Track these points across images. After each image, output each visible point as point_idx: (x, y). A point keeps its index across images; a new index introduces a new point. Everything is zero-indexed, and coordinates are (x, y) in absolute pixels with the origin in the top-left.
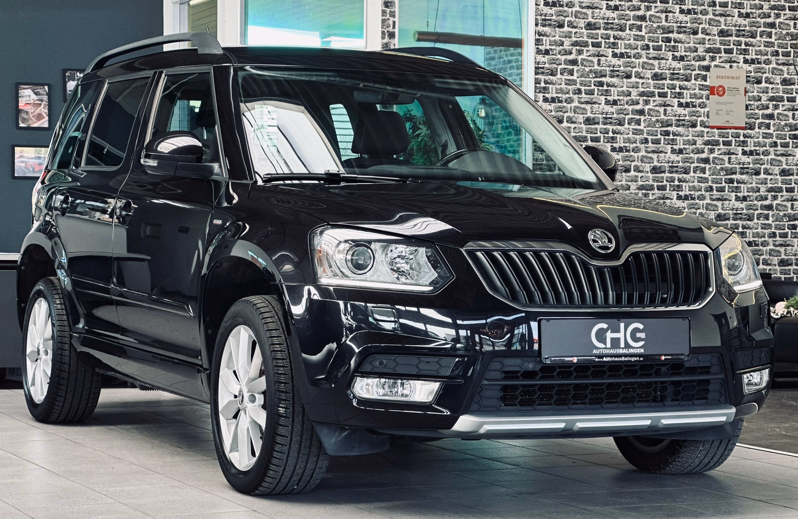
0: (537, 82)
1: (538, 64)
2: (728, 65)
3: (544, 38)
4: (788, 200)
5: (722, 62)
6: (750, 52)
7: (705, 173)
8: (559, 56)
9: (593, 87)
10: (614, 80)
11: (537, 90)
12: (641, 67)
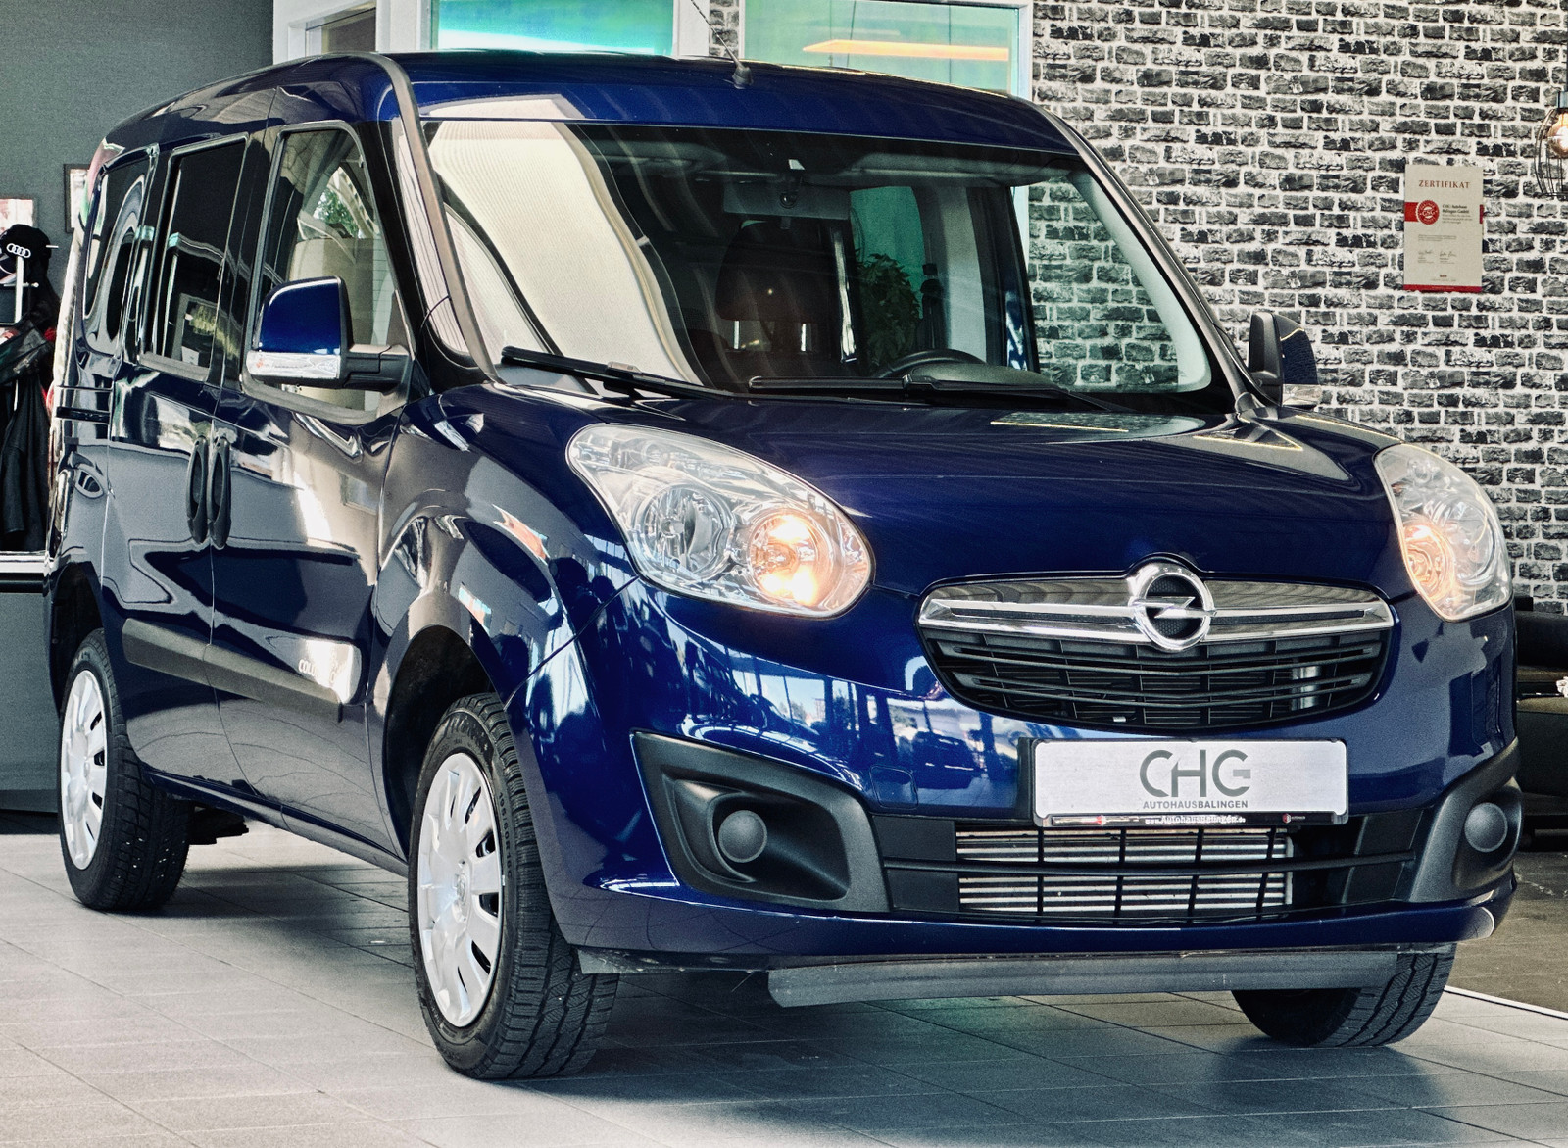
2: (1445, 158)
3: (1052, 105)
5: (1432, 152)
6: (1492, 130)
7: (1395, 384)
9: (1156, 205)
10: (1201, 190)
11: (1036, 213)
12: (1257, 164)
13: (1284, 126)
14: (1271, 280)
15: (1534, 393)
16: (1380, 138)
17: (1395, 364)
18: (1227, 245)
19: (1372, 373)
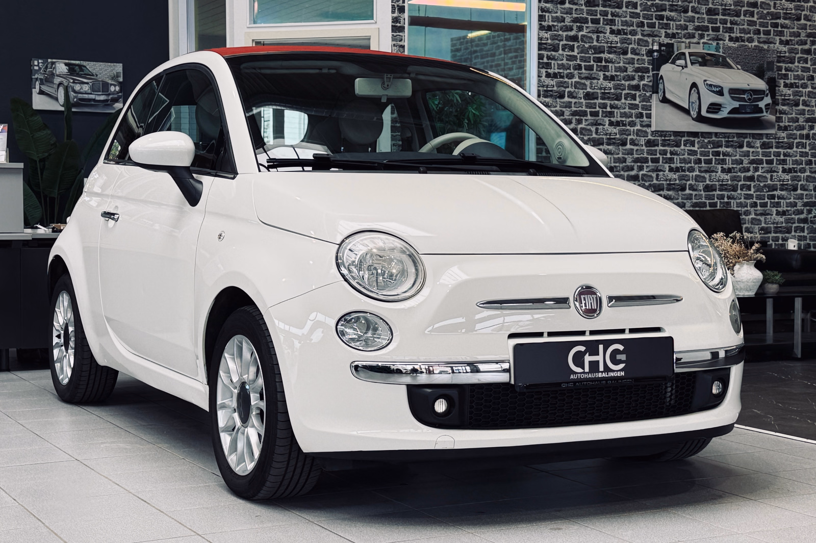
0: (540, 57)
1: (541, 40)
2: (714, 44)
3: (547, 14)
4: (768, 172)
5: (710, 40)
6: (735, 30)
7: (694, 146)
8: (560, 33)
9: (592, 63)
10: (611, 56)
11: (541, 65)
12: (636, 44)
13: (648, 27)
14: (642, 98)
15: (751, 150)
16: (689, 33)
17: (694, 137)
18: (623, 82)
19: (684, 141)
